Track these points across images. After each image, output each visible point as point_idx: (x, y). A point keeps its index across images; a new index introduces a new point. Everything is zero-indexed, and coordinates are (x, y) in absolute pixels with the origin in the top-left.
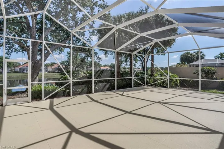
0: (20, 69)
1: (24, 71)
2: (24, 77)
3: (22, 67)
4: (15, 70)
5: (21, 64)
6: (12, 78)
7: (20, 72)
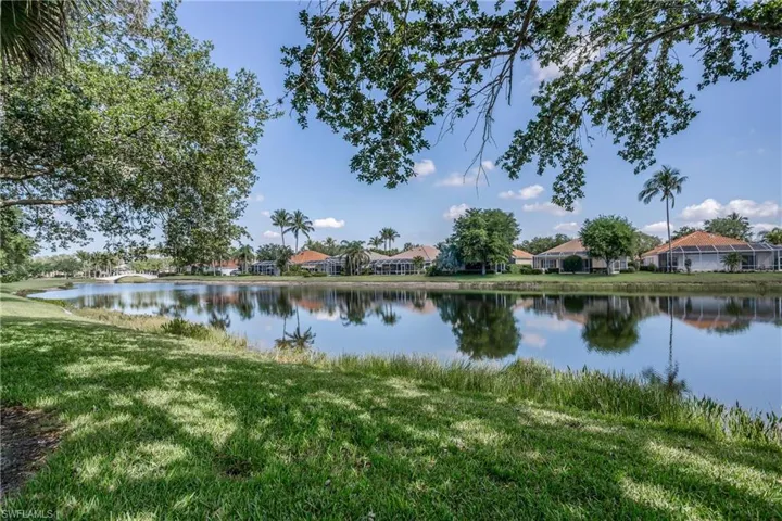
0: (662, 257)
1: (675, 264)
2: (680, 290)
3: (667, 248)
4: (642, 262)
5: (660, 241)
6: (638, 290)
7: (662, 270)
